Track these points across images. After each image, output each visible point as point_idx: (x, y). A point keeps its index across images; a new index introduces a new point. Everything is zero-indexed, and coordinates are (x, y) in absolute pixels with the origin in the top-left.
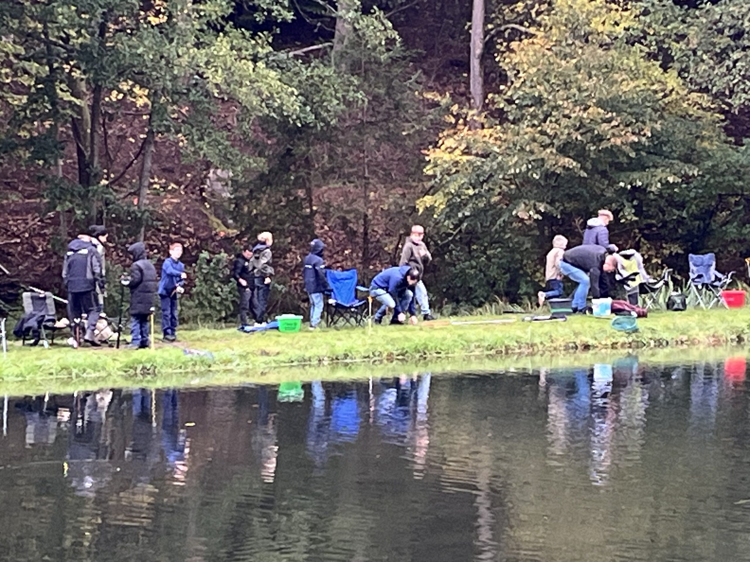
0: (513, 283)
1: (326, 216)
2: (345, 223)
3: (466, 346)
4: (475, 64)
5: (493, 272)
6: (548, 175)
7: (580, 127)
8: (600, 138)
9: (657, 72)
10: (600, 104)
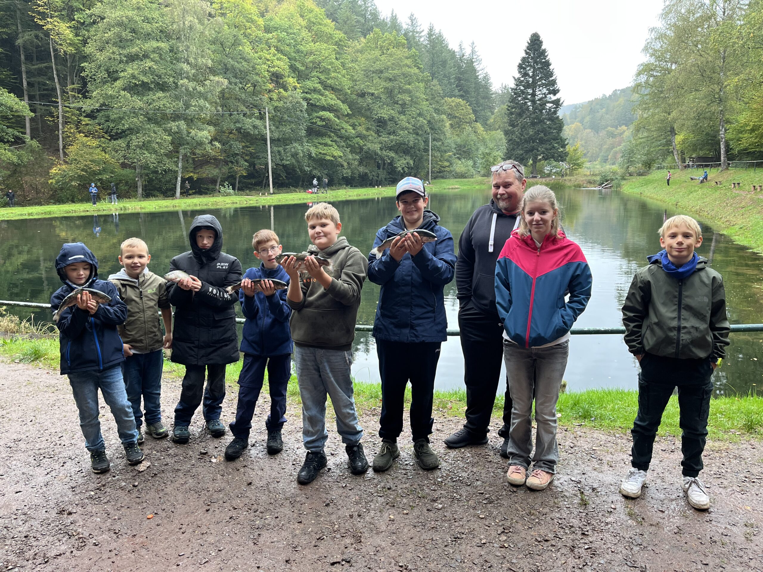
0: (73, 198)
1: (26, 184)
2: (31, 185)
3: (60, 211)
4: (61, 151)
5: (68, 196)
6: (79, 176)
7: (86, 166)
8: (91, 168)
9: (104, 154)
10: (90, 161)
